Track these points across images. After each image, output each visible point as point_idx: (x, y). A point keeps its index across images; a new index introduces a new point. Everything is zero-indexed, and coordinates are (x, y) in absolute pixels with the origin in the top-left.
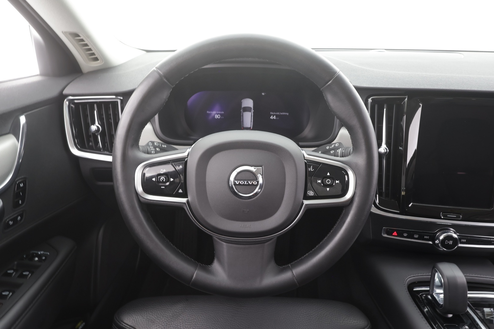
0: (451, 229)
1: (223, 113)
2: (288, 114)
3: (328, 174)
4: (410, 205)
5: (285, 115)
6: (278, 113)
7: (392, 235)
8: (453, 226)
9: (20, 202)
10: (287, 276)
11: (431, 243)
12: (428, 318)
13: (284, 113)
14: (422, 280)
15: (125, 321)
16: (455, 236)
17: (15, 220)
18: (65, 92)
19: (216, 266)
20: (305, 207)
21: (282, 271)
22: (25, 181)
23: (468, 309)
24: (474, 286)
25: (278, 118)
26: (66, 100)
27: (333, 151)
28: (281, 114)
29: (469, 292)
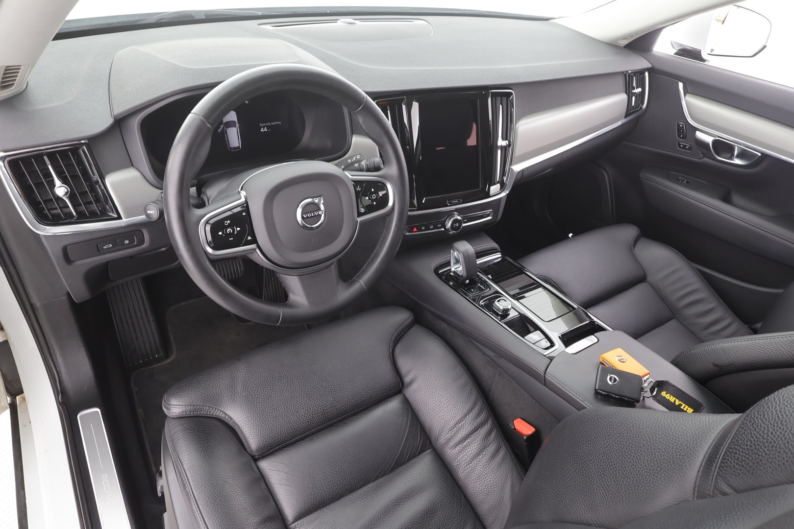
0: (455, 213)
2: (280, 123)
3: (373, 190)
4: (423, 202)
5: (277, 124)
6: (269, 124)
7: (413, 232)
8: (456, 210)
11: (443, 229)
12: (455, 288)
14: (442, 263)
16: (459, 218)
20: (359, 223)
23: (478, 273)
24: (480, 255)
25: (270, 130)
27: (357, 164)
28: (272, 124)
29: (477, 260)
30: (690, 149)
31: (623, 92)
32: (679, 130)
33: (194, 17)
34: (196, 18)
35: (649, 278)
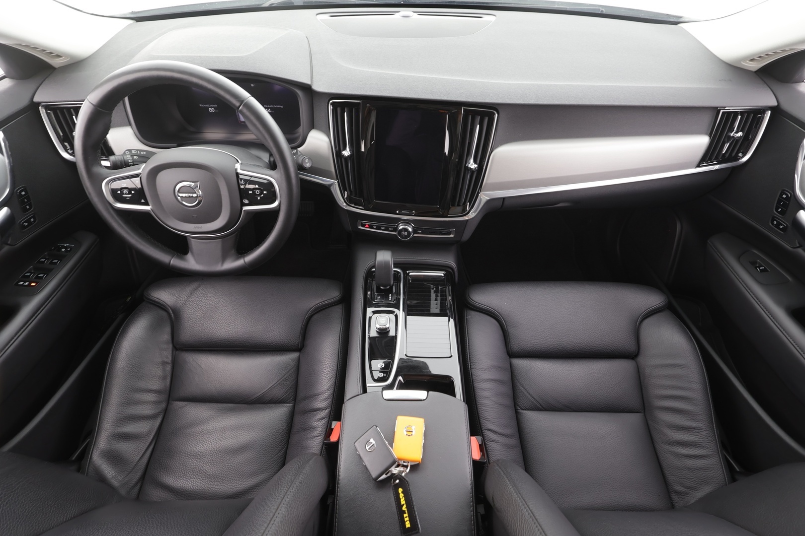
1: (216, 106)
2: (282, 107)
6: (272, 106)
7: (365, 227)
9: (28, 207)
10: (240, 262)
11: (395, 233)
12: (369, 289)
13: (278, 106)
15: (155, 296)
16: (409, 228)
17: (28, 221)
18: (36, 99)
19: (189, 256)
21: (238, 258)
22: (25, 189)
26: (40, 107)
28: (275, 107)
30: (784, 229)
31: (706, 134)
32: (779, 201)
33: (293, 3)
34: (295, 4)
35: (640, 359)
